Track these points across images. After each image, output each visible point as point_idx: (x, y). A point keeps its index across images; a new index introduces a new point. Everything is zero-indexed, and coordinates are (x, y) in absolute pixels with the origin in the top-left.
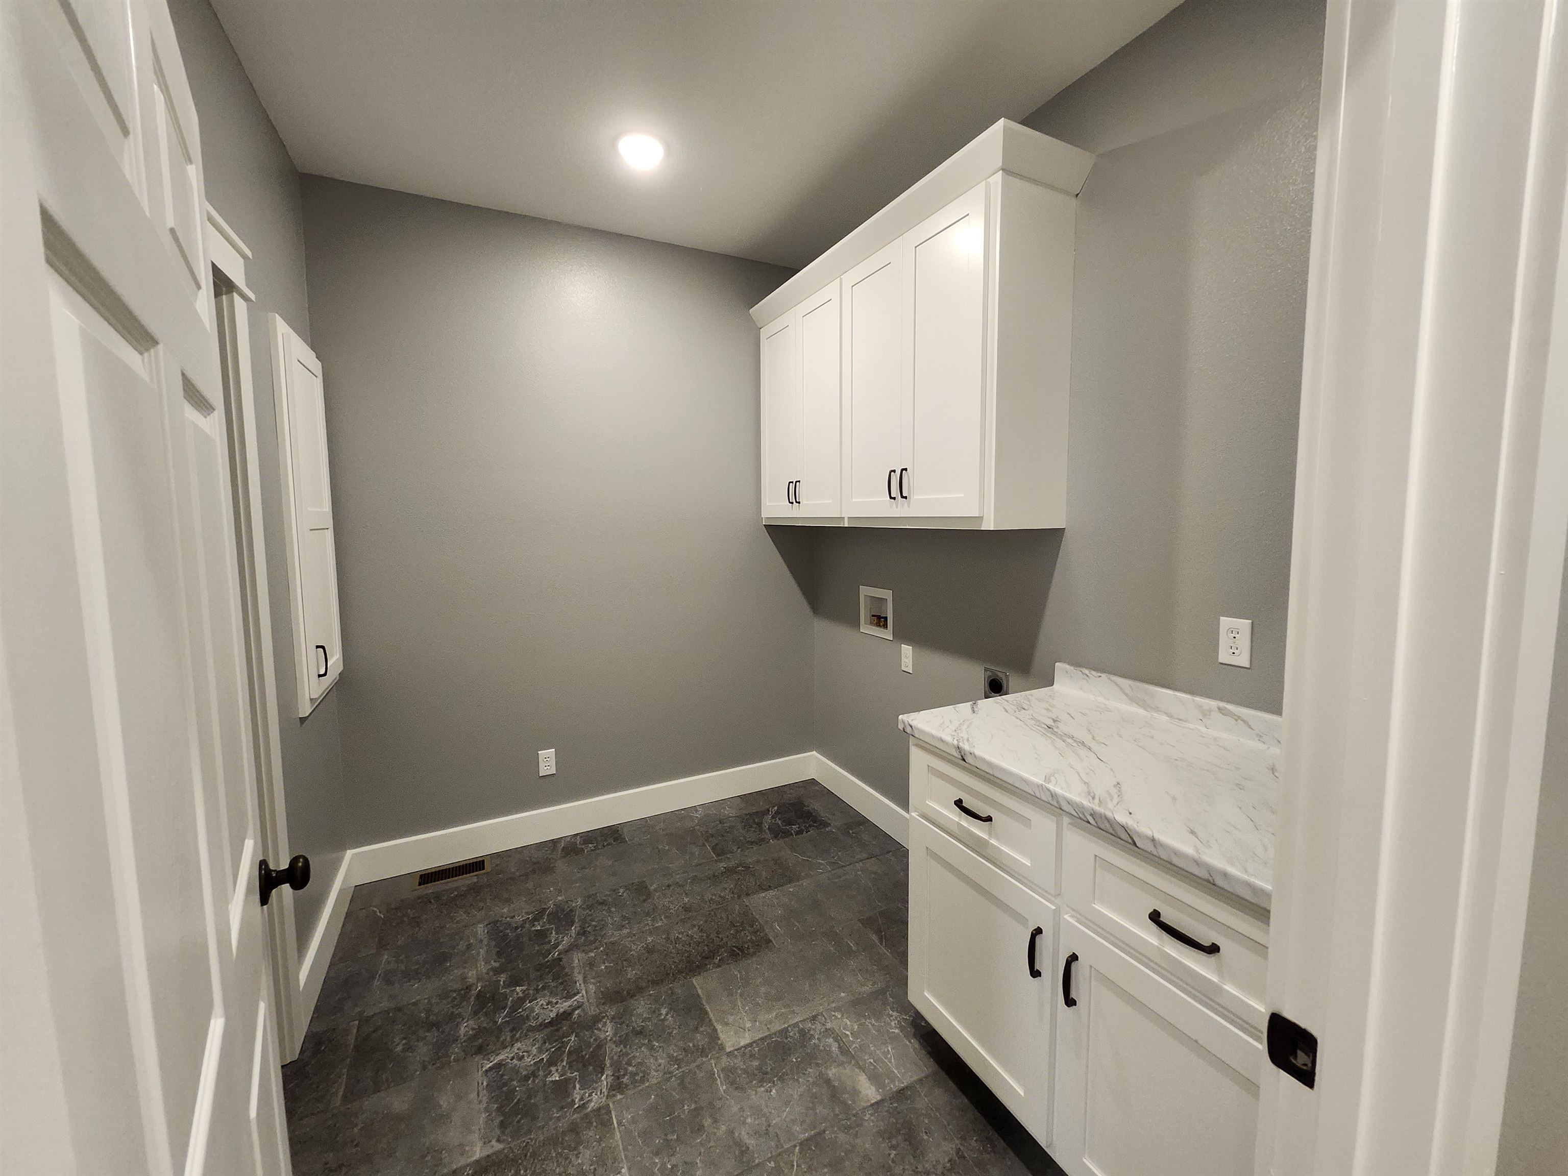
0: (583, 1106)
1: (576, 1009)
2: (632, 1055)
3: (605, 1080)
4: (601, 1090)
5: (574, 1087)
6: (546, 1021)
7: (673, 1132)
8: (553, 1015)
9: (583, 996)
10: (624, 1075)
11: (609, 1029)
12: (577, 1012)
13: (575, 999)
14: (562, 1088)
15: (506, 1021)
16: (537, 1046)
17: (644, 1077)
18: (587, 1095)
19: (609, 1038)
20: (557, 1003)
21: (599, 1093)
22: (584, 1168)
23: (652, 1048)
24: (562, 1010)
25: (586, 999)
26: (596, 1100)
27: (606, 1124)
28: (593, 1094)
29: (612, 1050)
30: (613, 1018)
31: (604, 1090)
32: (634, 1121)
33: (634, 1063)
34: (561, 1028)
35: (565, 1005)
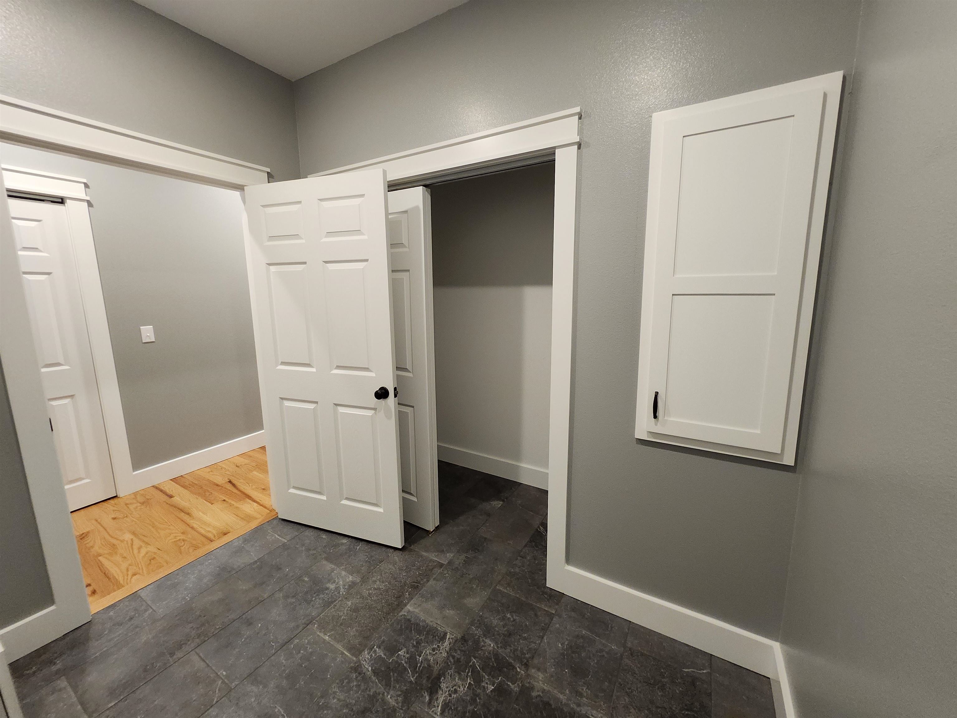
0: (371, 648)
1: (430, 700)
2: (360, 693)
3: (368, 668)
4: (366, 662)
5: (385, 655)
6: (443, 678)
7: (305, 667)
8: (443, 686)
9: (436, 714)
10: (356, 678)
11: (391, 700)
12: (427, 698)
13: (440, 707)
14: (392, 650)
15: (471, 662)
16: (432, 660)
17: (342, 684)
18: (373, 655)
19: (386, 694)
20: (450, 696)
21: (366, 659)
22: (350, 629)
23: (347, 706)
24: (440, 692)
25: (430, 713)
26: (366, 654)
27: (351, 649)
28: (370, 657)
29: (377, 686)
30: (394, 710)
31: (364, 663)
32: (334, 659)
33: (354, 688)
34: (427, 681)
35: (441, 698)
